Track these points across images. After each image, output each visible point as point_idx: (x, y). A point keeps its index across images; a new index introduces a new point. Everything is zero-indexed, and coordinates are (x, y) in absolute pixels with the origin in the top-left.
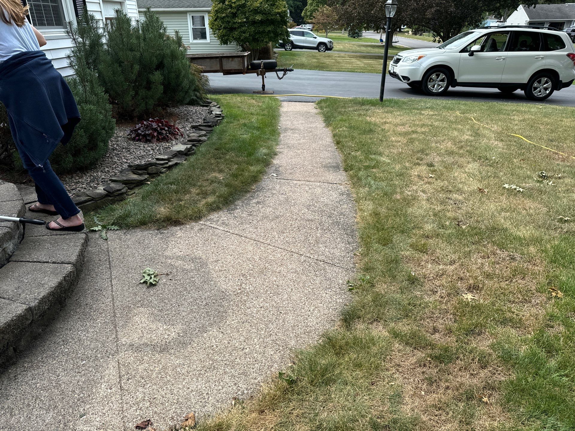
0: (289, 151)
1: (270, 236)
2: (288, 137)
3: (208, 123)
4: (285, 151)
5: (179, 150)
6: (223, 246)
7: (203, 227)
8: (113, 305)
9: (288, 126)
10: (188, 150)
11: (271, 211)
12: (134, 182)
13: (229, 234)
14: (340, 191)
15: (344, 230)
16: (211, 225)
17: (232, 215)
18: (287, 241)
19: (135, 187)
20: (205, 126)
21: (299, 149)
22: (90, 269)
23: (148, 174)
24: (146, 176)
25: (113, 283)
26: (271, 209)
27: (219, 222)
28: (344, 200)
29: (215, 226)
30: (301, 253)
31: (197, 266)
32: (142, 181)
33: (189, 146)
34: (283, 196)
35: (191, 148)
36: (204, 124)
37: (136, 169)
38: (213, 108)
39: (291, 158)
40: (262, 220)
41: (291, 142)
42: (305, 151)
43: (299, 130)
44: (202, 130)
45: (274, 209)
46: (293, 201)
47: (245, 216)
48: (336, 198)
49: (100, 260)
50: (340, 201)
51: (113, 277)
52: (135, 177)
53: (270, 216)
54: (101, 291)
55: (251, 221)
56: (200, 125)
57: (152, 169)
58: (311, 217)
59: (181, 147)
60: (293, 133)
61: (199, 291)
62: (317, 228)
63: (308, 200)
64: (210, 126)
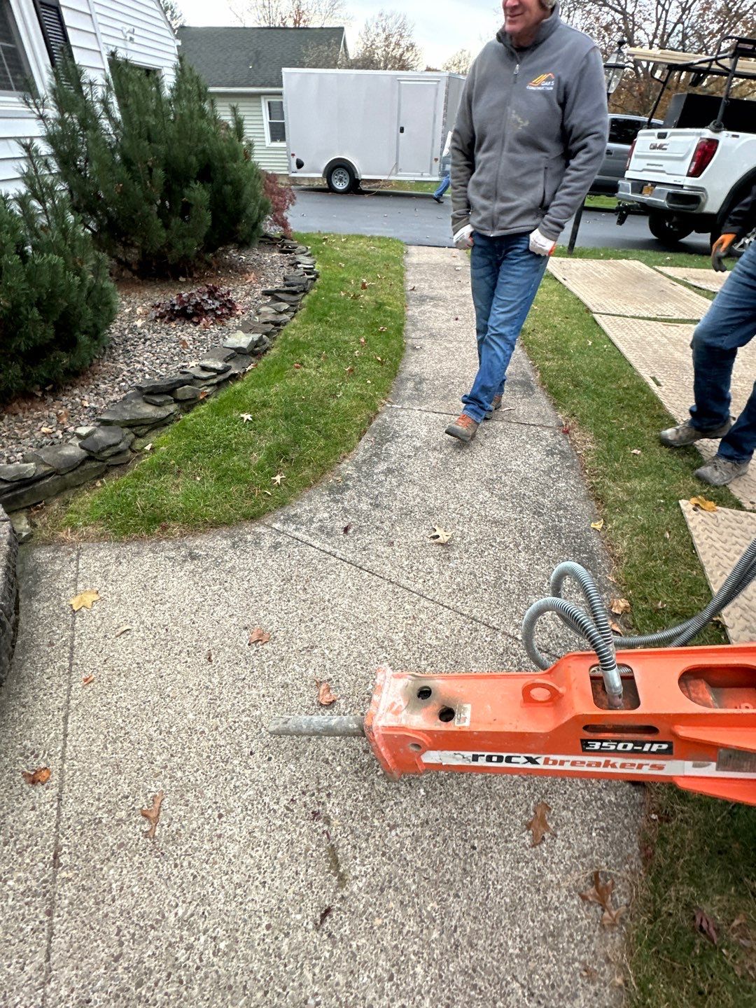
0: (433, 343)
1: (420, 567)
2: (428, 315)
3: (292, 285)
4: (427, 344)
5: (238, 346)
6: (322, 600)
7: (280, 539)
8: (59, 814)
9: (425, 292)
10: (255, 344)
11: (418, 495)
12: (148, 422)
13: (334, 560)
14: (544, 443)
15: (574, 551)
16: (297, 534)
17: (340, 505)
18: (458, 584)
19: (149, 431)
20: (287, 292)
21: (451, 342)
22: (24, 673)
23: (176, 401)
24: (172, 408)
25: (69, 730)
26: (416, 490)
27: (314, 525)
28: (558, 469)
29: (306, 538)
30: (494, 624)
31: (265, 665)
32: (162, 420)
33: (256, 337)
34: (436, 453)
35: (261, 339)
36: (286, 288)
37: (150, 393)
38: (301, 258)
39: (441, 361)
40: (400, 521)
41: (436, 325)
42: (462, 345)
43: (444, 299)
44: (281, 300)
45: (423, 489)
46: (457, 469)
47: (365, 508)
48: (541, 462)
49: (51, 644)
50: (551, 469)
51: (73, 703)
52: (148, 411)
53: (416, 509)
54: (37, 756)
55: (378, 524)
56: (278, 291)
57: (185, 392)
58: (499, 514)
59: (242, 340)
60: (435, 306)
61: (270, 759)
62: (517, 545)
63: (487, 465)
64: (294, 293)
